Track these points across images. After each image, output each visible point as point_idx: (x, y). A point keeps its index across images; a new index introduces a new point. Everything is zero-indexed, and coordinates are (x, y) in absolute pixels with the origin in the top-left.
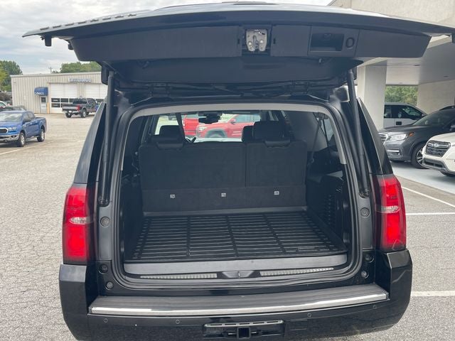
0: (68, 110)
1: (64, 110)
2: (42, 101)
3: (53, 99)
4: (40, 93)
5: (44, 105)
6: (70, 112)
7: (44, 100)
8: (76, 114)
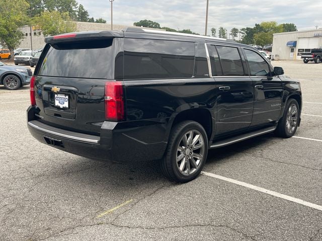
0: (305, 58)
1: (302, 57)
2: (291, 51)
3: (299, 50)
4: (290, 46)
5: (292, 54)
6: (307, 59)
7: (292, 50)
8: (311, 60)
